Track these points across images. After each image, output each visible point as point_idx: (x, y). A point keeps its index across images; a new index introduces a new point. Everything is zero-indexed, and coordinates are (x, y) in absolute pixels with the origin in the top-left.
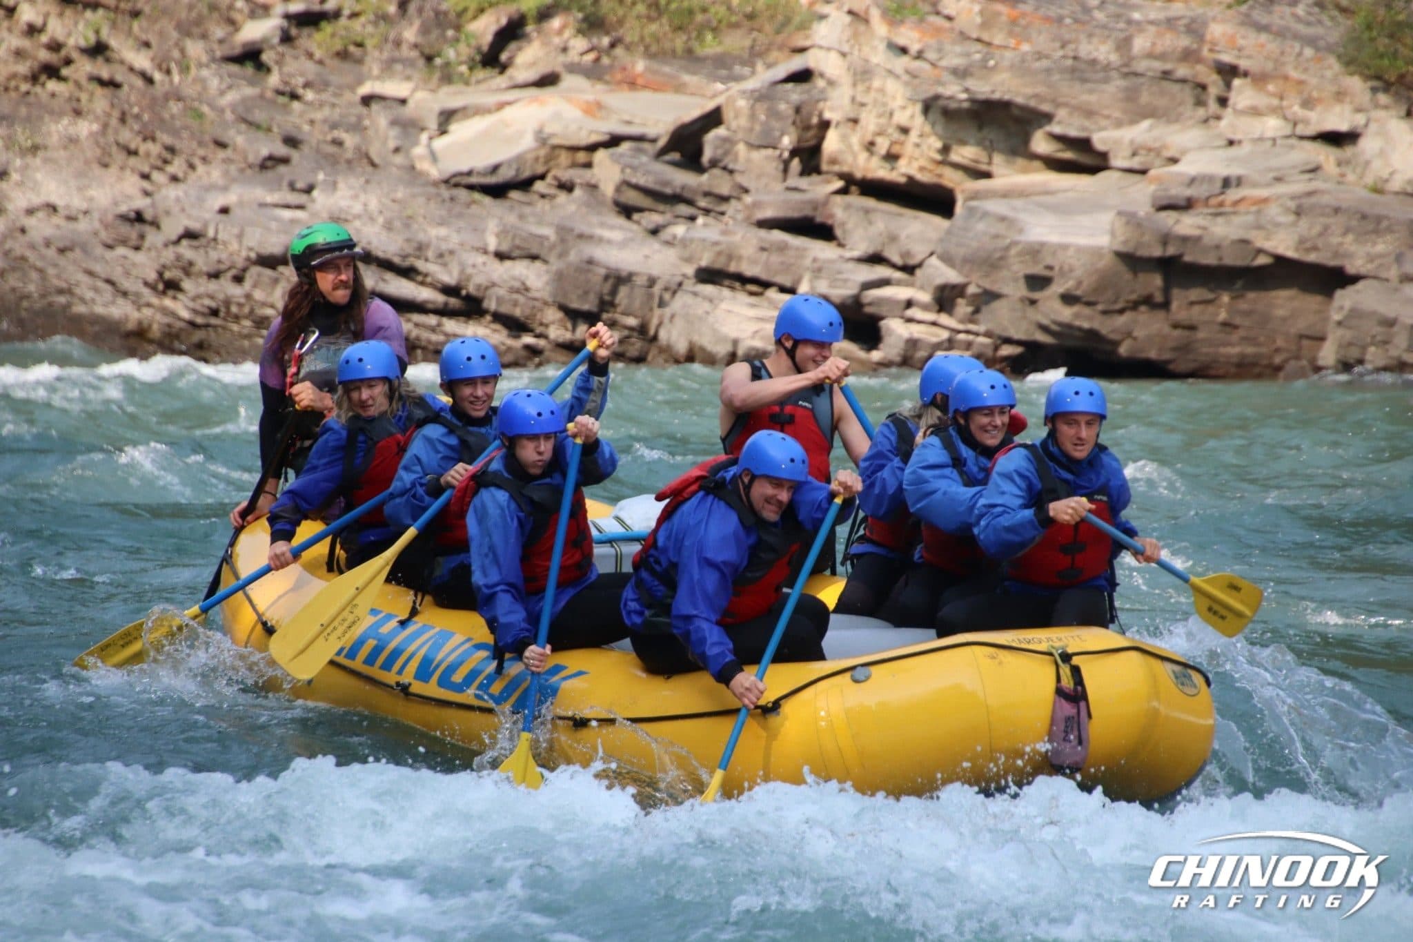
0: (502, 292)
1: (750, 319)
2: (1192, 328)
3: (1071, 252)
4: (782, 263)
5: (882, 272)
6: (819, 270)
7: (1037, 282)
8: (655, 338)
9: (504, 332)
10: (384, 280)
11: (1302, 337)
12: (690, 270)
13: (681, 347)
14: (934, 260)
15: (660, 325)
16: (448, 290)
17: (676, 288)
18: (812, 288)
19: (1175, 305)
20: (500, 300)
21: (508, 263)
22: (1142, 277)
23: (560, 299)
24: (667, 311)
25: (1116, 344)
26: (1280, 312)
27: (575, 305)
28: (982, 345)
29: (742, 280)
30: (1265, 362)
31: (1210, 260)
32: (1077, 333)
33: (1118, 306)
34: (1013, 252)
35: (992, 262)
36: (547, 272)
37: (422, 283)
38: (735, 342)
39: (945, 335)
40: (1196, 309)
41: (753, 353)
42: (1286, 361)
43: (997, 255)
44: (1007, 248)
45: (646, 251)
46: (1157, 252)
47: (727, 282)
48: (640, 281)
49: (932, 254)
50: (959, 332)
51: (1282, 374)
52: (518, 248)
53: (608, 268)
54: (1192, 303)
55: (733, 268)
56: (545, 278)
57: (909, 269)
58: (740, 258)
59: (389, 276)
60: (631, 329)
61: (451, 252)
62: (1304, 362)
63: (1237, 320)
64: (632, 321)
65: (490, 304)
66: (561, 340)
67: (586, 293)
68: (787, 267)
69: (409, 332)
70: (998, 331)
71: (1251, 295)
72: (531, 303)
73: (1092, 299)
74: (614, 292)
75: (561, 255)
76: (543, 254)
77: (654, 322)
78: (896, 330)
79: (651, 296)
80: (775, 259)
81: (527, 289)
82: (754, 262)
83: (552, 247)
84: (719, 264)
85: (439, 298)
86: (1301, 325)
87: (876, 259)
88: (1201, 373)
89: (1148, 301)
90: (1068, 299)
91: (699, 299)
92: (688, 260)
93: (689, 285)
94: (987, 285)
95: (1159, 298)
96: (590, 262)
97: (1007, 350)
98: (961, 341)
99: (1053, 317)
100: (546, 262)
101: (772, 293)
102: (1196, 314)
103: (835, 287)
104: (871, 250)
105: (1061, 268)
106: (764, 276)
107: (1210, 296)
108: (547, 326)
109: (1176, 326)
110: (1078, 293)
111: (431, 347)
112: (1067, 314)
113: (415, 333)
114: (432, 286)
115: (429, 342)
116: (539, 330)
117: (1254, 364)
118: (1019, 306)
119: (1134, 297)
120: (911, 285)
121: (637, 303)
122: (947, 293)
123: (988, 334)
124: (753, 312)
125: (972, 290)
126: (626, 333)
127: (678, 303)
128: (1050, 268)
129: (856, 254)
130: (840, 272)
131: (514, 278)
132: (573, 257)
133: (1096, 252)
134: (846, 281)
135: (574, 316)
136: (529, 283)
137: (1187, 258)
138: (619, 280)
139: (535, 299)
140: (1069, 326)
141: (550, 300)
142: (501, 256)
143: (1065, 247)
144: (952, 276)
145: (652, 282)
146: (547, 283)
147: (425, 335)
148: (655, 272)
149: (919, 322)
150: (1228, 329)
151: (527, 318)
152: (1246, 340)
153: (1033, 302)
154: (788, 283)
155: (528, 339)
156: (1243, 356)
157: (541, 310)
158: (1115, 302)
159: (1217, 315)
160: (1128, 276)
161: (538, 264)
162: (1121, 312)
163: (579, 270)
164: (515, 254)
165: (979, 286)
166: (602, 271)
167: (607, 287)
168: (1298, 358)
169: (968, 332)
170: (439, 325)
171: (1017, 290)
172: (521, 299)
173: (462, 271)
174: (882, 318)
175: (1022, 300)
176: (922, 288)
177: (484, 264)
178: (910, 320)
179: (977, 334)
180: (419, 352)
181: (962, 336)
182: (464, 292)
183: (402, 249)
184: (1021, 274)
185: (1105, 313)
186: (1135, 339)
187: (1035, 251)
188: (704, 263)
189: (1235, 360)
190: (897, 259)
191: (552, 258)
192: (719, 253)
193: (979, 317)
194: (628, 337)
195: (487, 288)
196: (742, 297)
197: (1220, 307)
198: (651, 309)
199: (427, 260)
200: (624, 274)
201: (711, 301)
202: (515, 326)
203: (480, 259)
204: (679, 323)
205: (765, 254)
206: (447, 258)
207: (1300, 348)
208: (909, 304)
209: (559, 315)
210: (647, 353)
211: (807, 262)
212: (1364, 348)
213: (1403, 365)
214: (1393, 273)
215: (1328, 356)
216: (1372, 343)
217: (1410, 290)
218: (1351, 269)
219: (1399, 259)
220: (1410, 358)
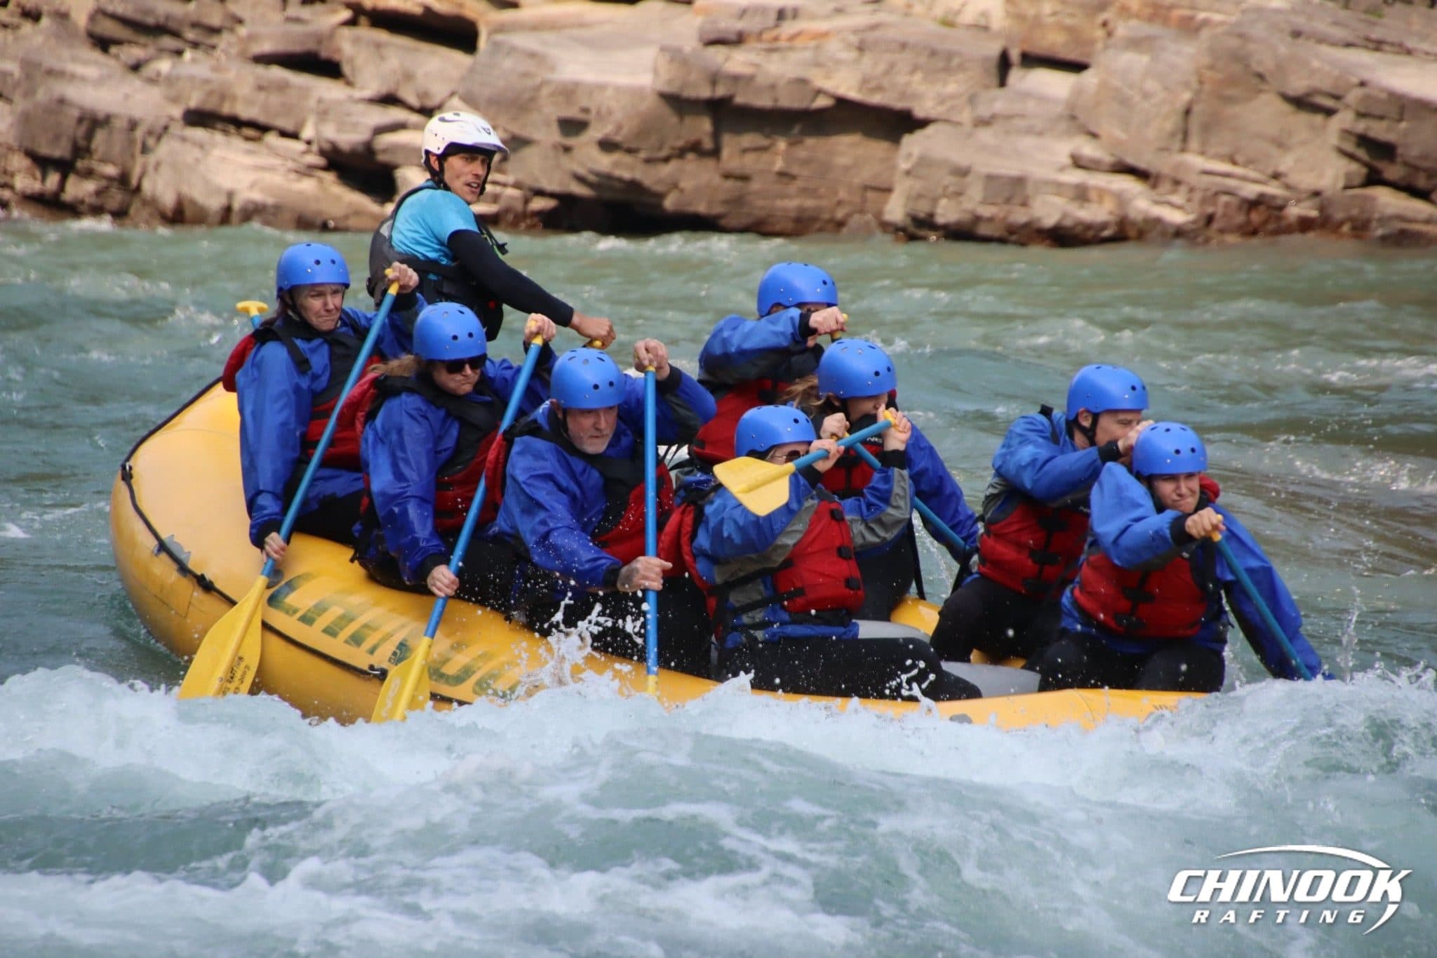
1: (247, 168)
2: (745, 178)
3: (609, 92)
4: (283, 104)
5: (396, 114)
6: (325, 112)
7: (572, 126)
8: (138, 189)
11: (866, 188)
12: (177, 112)
13: (168, 200)
14: (455, 101)
15: (143, 174)
17: (161, 133)
18: (318, 131)
19: (725, 153)
22: (689, 121)
23: (28, 145)
24: (152, 159)
25: (661, 196)
26: (842, 160)
27: (45, 150)
28: (512, 198)
29: (237, 123)
30: (826, 216)
31: (764, 102)
32: (617, 184)
33: (664, 153)
34: (545, 91)
35: (520, 104)
36: (12, 112)
38: (231, 195)
40: (749, 157)
41: (251, 206)
42: (849, 215)
43: (527, 96)
44: (538, 88)
45: (126, 89)
46: (705, 93)
47: (219, 126)
48: (120, 124)
49: (452, 94)
51: (845, 230)
53: (80, 109)
54: (745, 151)
55: (226, 109)
56: (9, 120)
57: (427, 112)
58: (234, 98)
60: (110, 179)
62: (869, 217)
63: (795, 170)
64: (111, 170)
66: (28, 191)
67: (57, 138)
68: (287, 109)
70: (529, 182)
71: (810, 141)
73: (633, 145)
74: (89, 136)
75: (29, 93)
76: (6, 92)
77: (137, 171)
79: (132, 142)
80: (275, 99)
82: (249, 102)
83: (17, 84)
84: (211, 105)
86: (865, 175)
87: (389, 100)
88: (755, 228)
89: (695, 148)
90: (607, 145)
91: (188, 145)
92: (175, 100)
93: (177, 129)
94: (516, 129)
95: (708, 144)
96: (62, 101)
97: (538, 204)
99: (589, 165)
100: (9, 101)
101: (272, 139)
102: (749, 163)
103: (344, 132)
104: (384, 90)
105: (598, 113)
106: (262, 119)
107: (763, 142)
108: (12, 175)
110: (618, 138)
112: (605, 162)
116: (3, 179)
117: (814, 219)
118: (551, 153)
119: (680, 143)
121: (117, 149)
123: (517, 185)
124: (250, 160)
126: (104, 183)
127: (164, 149)
128: (586, 110)
129: (368, 93)
130: (349, 115)
132: (41, 96)
133: (637, 93)
134: (355, 125)
135: (43, 163)
137: (739, 100)
138: (94, 122)
140: (609, 177)
141: (15, 145)
143: (602, 87)
145: (133, 125)
146: (12, 127)
148: (137, 113)
150: (785, 180)
152: (805, 191)
153: (567, 149)
154: (288, 124)
156: (801, 209)
157: (6, 157)
158: (660, 148)
159: (773, 163)
160: (674, 119)
161: (1, 104)
162: (666, 160)
163: (48, 110)
165: (506, 131)
166: (76, 113)
167: (81, 132)
168: (862, 211)
171: (549, 135)
174: (397, 167)
175: (555, 147)
179: (505, 185)
184: (554, 117)
186: (682, 190)
187: (569, 92)
188: (193, 104)
189: (793, 214)
190: (413, 100)
191: (17, 98)
192: (210, 93)
193: (509, 166)
194: (107, 188)
196: (238, 143)
197: (776, 154)
198: (133, 156)
200: (101, 115)
201: (201, 147)
204: (165, 171)
205: (262, 96)
207: (864, 201)
209: (26, 162)
210: (129, 206)
211: (312, 103)
212: (935, 200)
213: (977, 219)
214: (966, 116)
215: (895, 210)
216: (945, 196)
217: (985, 135)
218: (920, 112)
219: (972, 100)
220: (986, 211)
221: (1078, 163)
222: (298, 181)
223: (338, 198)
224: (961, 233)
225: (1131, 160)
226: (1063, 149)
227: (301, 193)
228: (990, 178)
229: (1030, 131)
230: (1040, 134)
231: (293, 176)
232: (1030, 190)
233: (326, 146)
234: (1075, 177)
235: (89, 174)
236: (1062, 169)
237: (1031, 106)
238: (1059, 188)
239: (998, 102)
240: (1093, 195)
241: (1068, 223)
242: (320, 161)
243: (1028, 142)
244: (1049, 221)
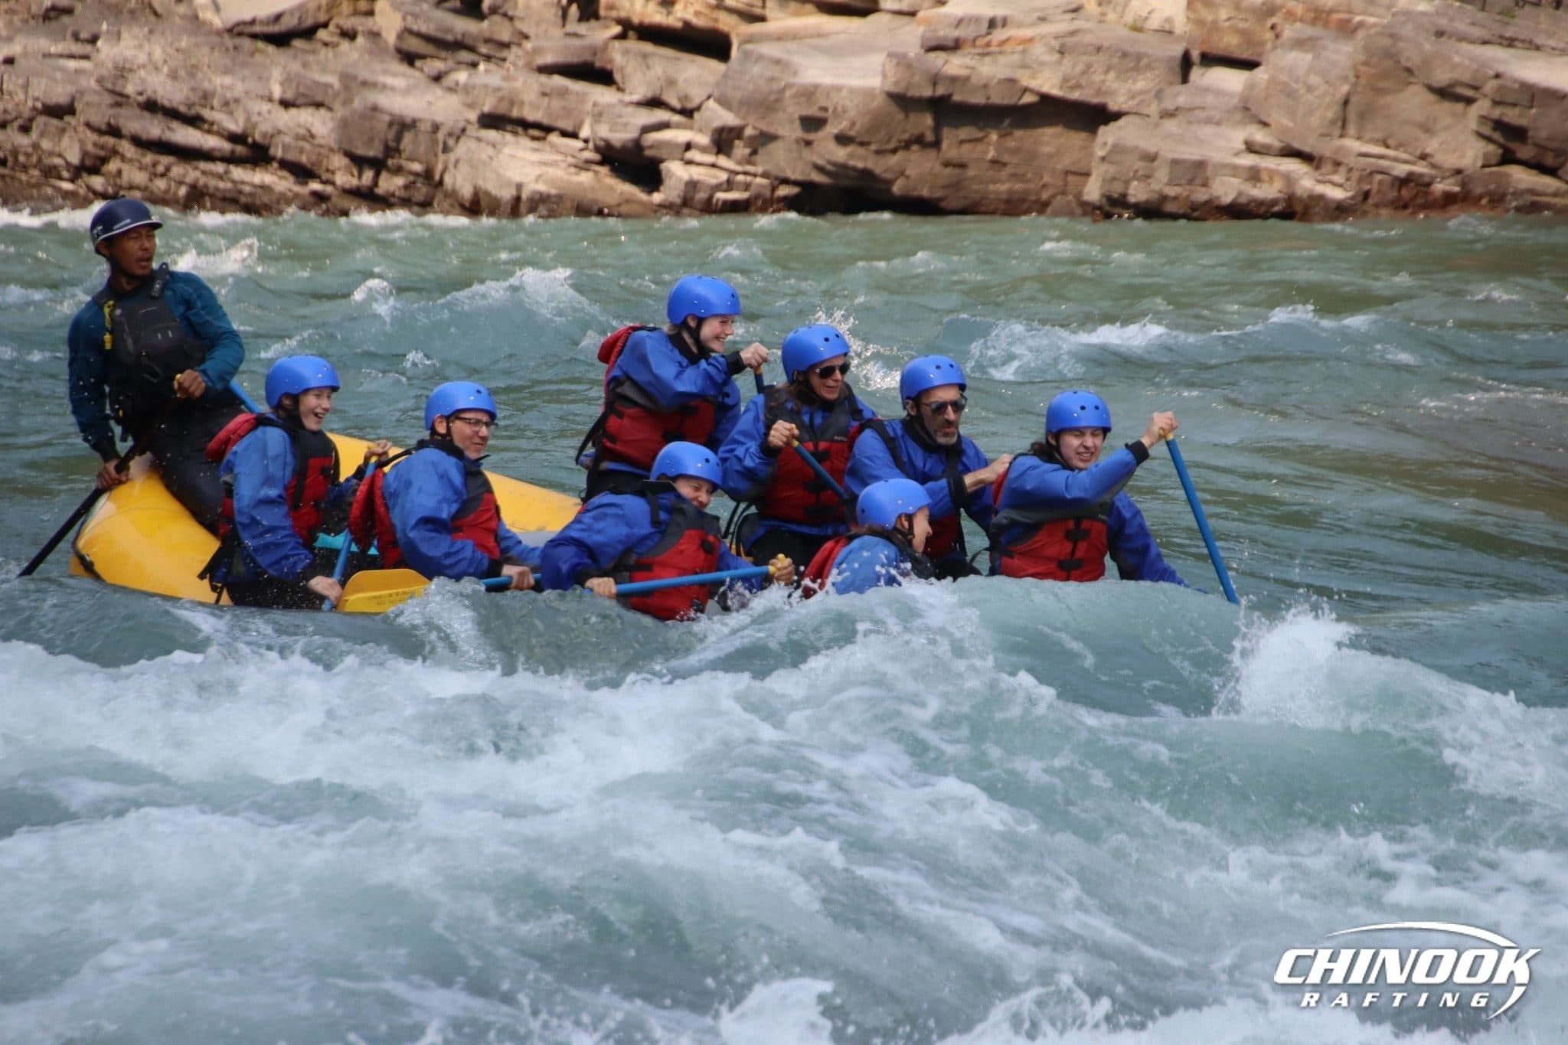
0: (287, 139)
1: (533, 163)
2: (962, 166)
3: (844, 93)
4: (564, 108)
5: (661, 115)
6: (600, 114)
7: (813, 123)
8: (441, 183)
9: (291, 179)
10: (169, 128)
11: (1067, 173)
12: (473, 116)
13: (466, 192)
14: (711, 103)
15: (445, 169)
16: (234, 138)
17: (460, 134)
18: (593, 130)
19: (945, 145)
20: (286, 148)
21: (293, 111)
22: (913, 116)
23: (346, 146)
24: (452, 157)
25: (890, 183)
26: (1047, 149)
27: (361, 151)
28: (761, 186)
29: (524, 125)
30: (1034, 198)
31: (978, 99)
32: (851, 173)
33: (892, 145)
34: (789, 93)
35: (767, 105)
36: (332, 119)
37: (209, 132)
38: (519, 187)
39: (723, 176)
40: (966, 148)
41: (537, 197)
42: (1053, 196)
43: (772, 97)
44: (783, 91)
45: (429, 97)
46: (927, 92)
47: (509, 127)
48: (425, 127)
49: (709, 98)
50: (737, 173)
51: (1049, 210)
52: (303, 95)
53: (391, 114)
54: (962, 142)
55: (515, 113)
56: (330, 125)
57: (688, 113)
58: (522, 103)
59: (175, 124)
60: (417, 174)
61: (237, 101)
62: (1070, 197)
63: (1006, 158)
64: (417, 167)
65: (278, 152)
66: (347, 186)
67: (371, 140)
68: (568, 112)
69: (197, 181)
70: (775, 172)
71: (1019, 133)
72: (317, 150)
73: (866, 139)
74: (399, 138)
75: (347, 102)
76: (326, 102)
77: (440, 167)
78: (676, 172)
79: (435, 142)
80: (556, 104)
81: (313, 136)
82: (535, 107)
83: (337, 94)
84: (502, 109)
85: (226, 146)
86: (1066, 162)
87: (655, 103)
88: (971, 209)
89: (919, 140)
90: (842, 139)
91: (483, 145)
92: (471, 106)
93: (473, 130)
94: (763, 126)
95: (930, 137)
96: (375, 108)
97: (784, 191)
98: (739, 183)
99: (827, 157)
100: (330, 109)
101: (554, 138)
102: (966, 152)
103: (616, 131)
104: (650, 94)
105: (835, 109)
106: (546, 121)
107: (979, 134)
108: (333, 173)
109: (947, 164)
110: (852, 133)
111: (219, 195)
112: (841, 154)
113: (202, 181)
114: (219, 134)
115: (217, 189)
116: (325, 176)
117: (1024, 200)
118: (794, 146)
119: (906, 136)
120: (691, 128)
121: (422, 149)
122: (724, 135)
123: (765, 175)
124: (536, 157)
125: (749, 132)
126: (411, 178)
127: (463, 148)
128: (825, 109)
129: (636, 98)
130: (620, 116)
131: (299, 126)
132: (357, 104)
133: (868, 93)
134: (626, 125)
135: (359, 162)
136: (314, 131)
137: (957, 98)
138: (403, 126)
139: (321, 146)
140: (844, 167)
141: (335, 146)
142: (286, 104)
143: (838, 89)
144: (729, 119)
145: (436, 128)
146: (332, 130)
147: (213, 183)
148: (439, 118)
149: (699, 164)
150: (997, 167)
151: (313, 164)
152: (1014, 176)
153: (808, 143)
154: (568, 126)
155: (315, 186)
156: (1010, 191)
157: (327, 157)
158: (889, 141)
159: (987, 152)
160: (901, 116)
161: (323, 111)
162: (894, 151)
163: (363, 116)
164: (301, 101)
165: (755, 128)
166: (387, 118)
167: (391, 134)
168: (1064, 193)
169: (746, 173)
170: (227, 172)
171: (791, 131)
172: (307, 146)
173: (248, 119)
174: (662, 161)
175: (797, 141)
176: (700, 131)
177: (269, 112)
178: (689, 162)
179: (755, 175)
180: (207, 199)
181: (740, 178)
182: (250, 140)
183: (188, 98)
184: (796, 116)
185: (878, 152)
186: (908, 177)
187: (809, 93)
188: (486, 109)
189: (1004, 196)
190: (675, 103)
191: (337, 106)
192: (501, 99)
193: (758, 158)
194: (414, 183)
195: (272, 136)
196: (525, 142)
197: (989, 144)
198: (436, 155)
199: (212, 108)
200: (408, 120)
201: (494, 146)
202: (302, 172)
203: (265, 107)
204: (463, 168)
205: (546, 100)
206: (233, 106)
207: (1066, 184)
208: (688, 146)
209: (345, 161)
210: (433, 198)
211: (588, 107)
212: (1127, 183)
213: (1164, 198)
214: (1153, 109)
215: (1093, 192)
216: (1135, 178)
217: (1170, 125)
218: (1113, 106)
219: (1159, 95)
220: (1172, 191)
221: (1251, 148)
222: (577, 174)
223: (611, 188)
224: (1151, 211)
225: (1297, 145)
226: (1237, 136)
227: (580, 184)
228: (1175, 163)
229: (1209, 121)
230: (1218, 123)
231: (573, 170)
232: (1209, 172)
233: (602, 144)
234: (1249, 160)
235: (398, 170)
236: (1237, 154)
237: (1210, 99)
238: (1235, 170)
239: (1182, 96)
240: (1264, 176)
241: (1243, 200)
242: (597, 157)
243: (1208, 131)
244: (1227, 199)
